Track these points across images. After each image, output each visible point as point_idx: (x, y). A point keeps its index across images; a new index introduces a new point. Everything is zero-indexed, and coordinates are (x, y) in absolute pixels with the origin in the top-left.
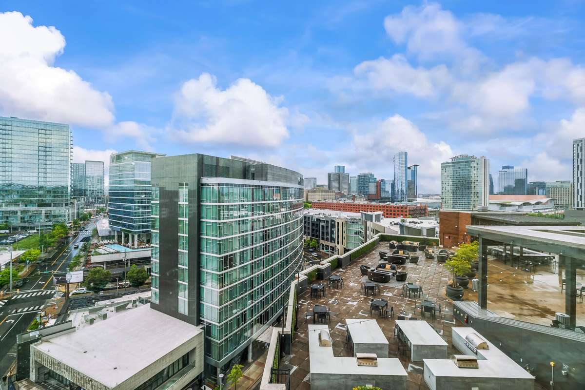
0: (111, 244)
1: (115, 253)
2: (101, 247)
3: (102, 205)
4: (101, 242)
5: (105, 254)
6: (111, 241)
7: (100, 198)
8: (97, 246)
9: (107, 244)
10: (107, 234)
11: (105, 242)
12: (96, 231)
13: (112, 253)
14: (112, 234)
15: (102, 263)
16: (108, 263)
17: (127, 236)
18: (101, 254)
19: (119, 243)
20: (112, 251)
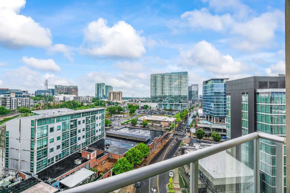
0: (204, 120)
1: (206, 124)
2: (200, 121)
3: (198, 103)
4: (200, 119)
5: (202, 124)
6: (204, 119)
7: (196, 100)
8: (199, 120)
9: (202, 120)
10: (202, 115)
11: (201, 119)
12: (197, 114)
13: (205, 124)
14: (204, 116)
15: (201, 127)
16: (203, 128)
17: (210, 118)
18: (201, 124)
19: (207, 120)
20: (205, 123)
